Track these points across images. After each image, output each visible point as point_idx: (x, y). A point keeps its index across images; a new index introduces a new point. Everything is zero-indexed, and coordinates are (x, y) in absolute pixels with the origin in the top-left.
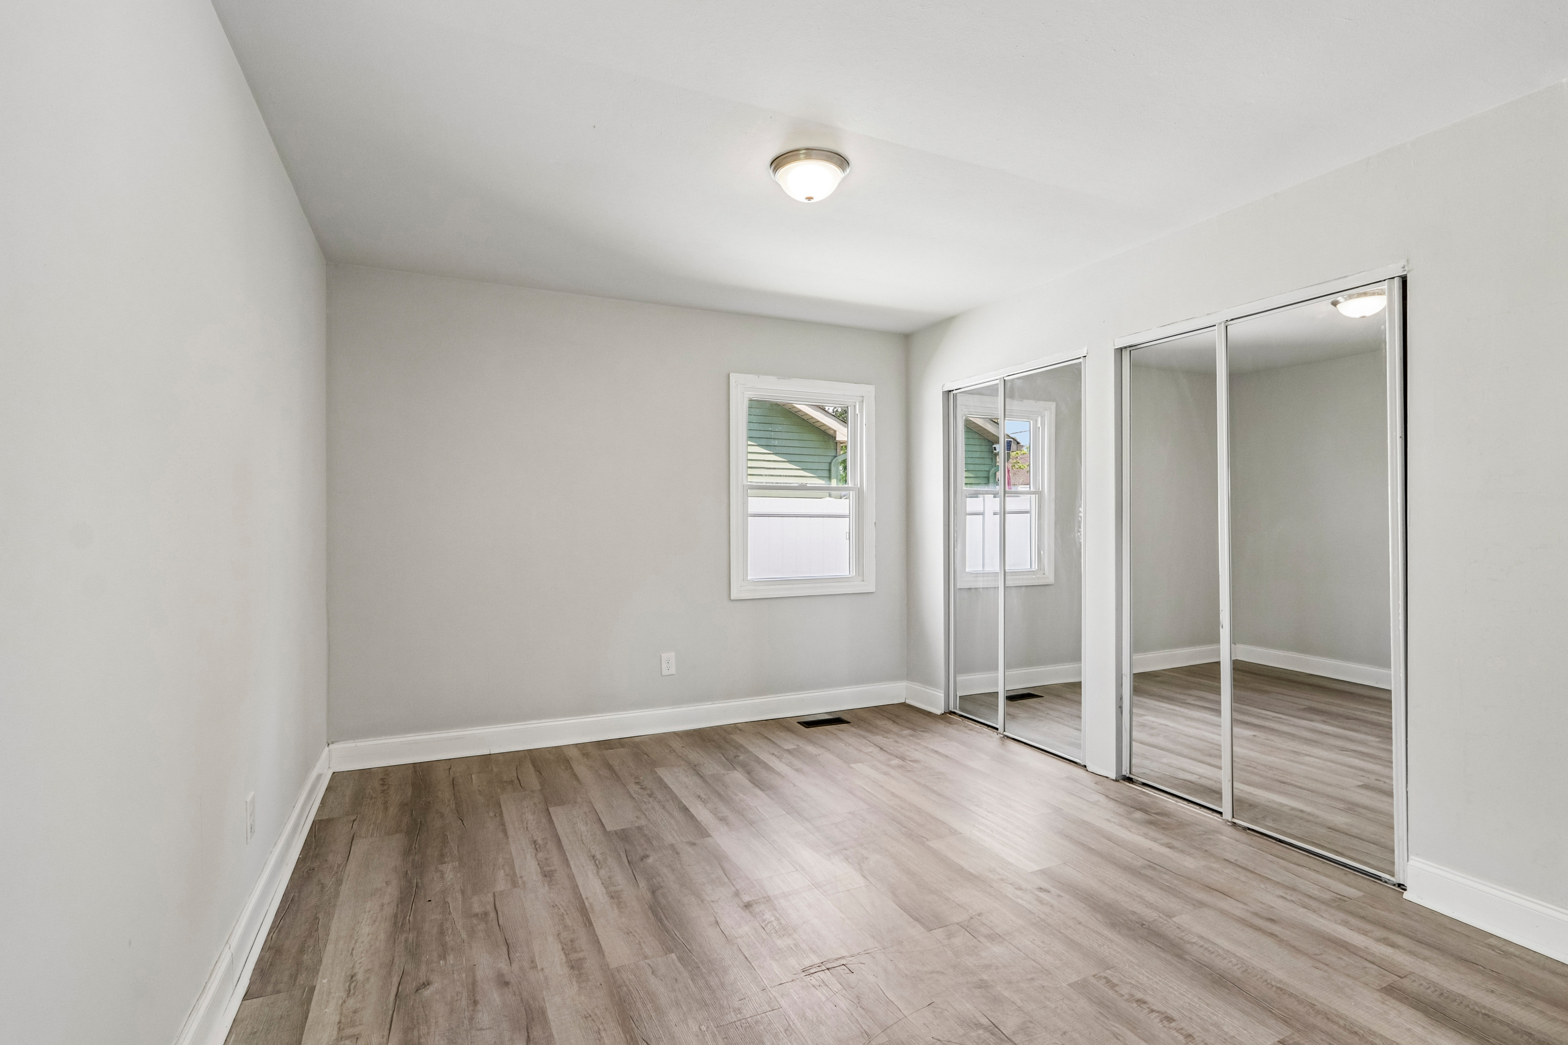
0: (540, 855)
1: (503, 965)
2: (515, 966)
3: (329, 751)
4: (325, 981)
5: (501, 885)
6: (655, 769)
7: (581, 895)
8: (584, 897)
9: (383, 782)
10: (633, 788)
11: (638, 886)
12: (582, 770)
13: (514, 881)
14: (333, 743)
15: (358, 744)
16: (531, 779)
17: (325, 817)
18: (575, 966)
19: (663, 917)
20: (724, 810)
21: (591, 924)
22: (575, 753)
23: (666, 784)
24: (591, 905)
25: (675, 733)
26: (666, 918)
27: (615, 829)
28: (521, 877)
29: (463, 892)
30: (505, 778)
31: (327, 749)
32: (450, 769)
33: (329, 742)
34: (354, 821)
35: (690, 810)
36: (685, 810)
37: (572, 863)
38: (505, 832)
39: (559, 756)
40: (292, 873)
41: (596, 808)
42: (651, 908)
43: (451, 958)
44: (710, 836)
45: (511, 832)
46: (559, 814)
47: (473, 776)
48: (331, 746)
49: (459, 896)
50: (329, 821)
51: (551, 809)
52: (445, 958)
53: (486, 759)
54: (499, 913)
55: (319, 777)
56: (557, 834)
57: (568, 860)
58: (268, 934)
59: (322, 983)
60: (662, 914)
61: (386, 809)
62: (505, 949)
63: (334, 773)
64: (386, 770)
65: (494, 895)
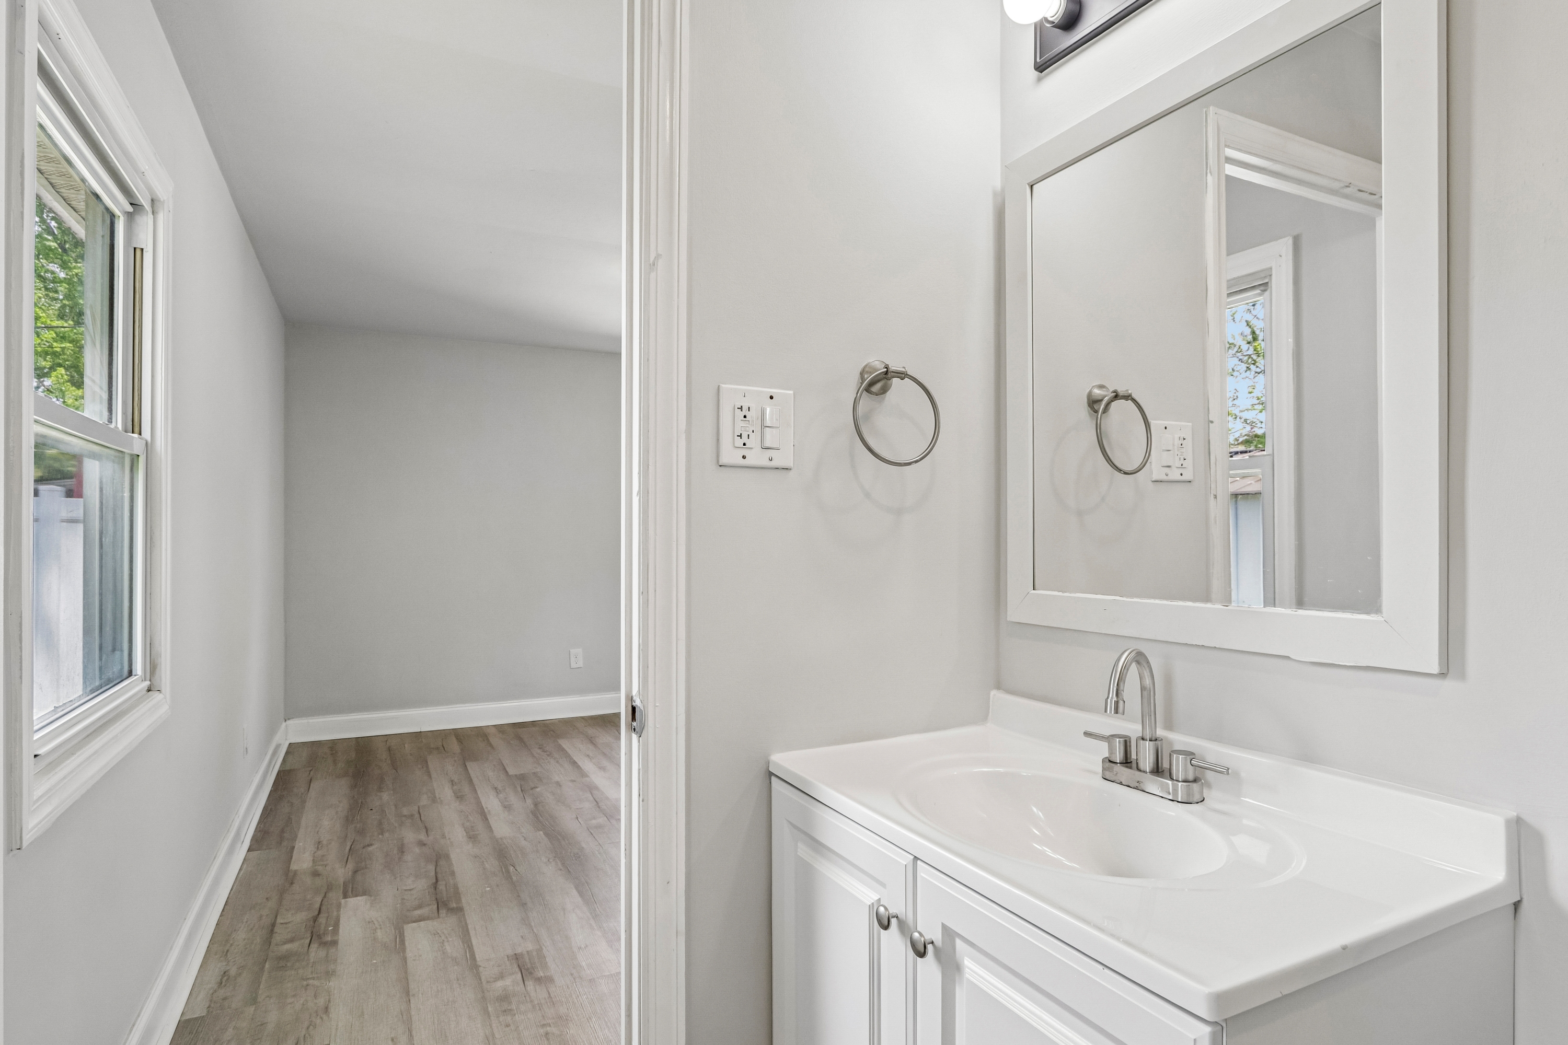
0: (455, 787)
1: (422, 837)
2: (431, 838)
3: (286, 726)
4: (301, 844)
5: (424, 801)
6: (558, 740)
7: (482, 807)
8: (484, 807)
9: (332, 748)
10: (536, 751)
11: (526, 802)
12: (495, 741)
13: (434, 800)
14: (289, 719)
15: (311, 721)
16: (455, 746)
17: (288, 768)
18: (472, 837)
19: (539, 816)
20: (605, 763)
21: (487, 819)
22: (493, 730)
23: (563, 748)
24: (489, 811)
25: (582, 718)
26: (541, 816)
27: (515, 773)
28: (440, 798)
29: (396, 806)
30: (432, 746)
31: (284, 724)
32: (386, 741)
33: (286, 718)
34: (310, 771)
35: (578, 763)
36: (574, 763)
37: (479, 792)
38: (430, 776)
39: (480, 733)
40: (269, 795)
41: (503, 762)
42: (532, 812)
43: (387, 835)
44: (587, 776)
45: (434, 775)
46: (473, 768)
47: (406, 746)
48: (288, 722)
49: (393, 808)
50: (290, 771)
51: (467, 764)
52: (382, 834)
53: (418, 735)
54: (422, 815)
55: (278, 746)
56: (470, 777)
57: (476, 790)
58: (257, 825)
59: (299, 845)
60: (539, 814)
61: (335, 762)
62: (424, 830)
63: (290, 744)
64: (334, 743)
65: (419, 808)
